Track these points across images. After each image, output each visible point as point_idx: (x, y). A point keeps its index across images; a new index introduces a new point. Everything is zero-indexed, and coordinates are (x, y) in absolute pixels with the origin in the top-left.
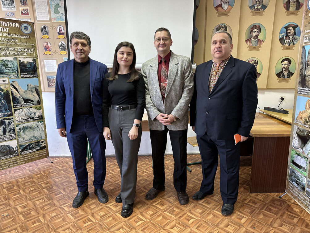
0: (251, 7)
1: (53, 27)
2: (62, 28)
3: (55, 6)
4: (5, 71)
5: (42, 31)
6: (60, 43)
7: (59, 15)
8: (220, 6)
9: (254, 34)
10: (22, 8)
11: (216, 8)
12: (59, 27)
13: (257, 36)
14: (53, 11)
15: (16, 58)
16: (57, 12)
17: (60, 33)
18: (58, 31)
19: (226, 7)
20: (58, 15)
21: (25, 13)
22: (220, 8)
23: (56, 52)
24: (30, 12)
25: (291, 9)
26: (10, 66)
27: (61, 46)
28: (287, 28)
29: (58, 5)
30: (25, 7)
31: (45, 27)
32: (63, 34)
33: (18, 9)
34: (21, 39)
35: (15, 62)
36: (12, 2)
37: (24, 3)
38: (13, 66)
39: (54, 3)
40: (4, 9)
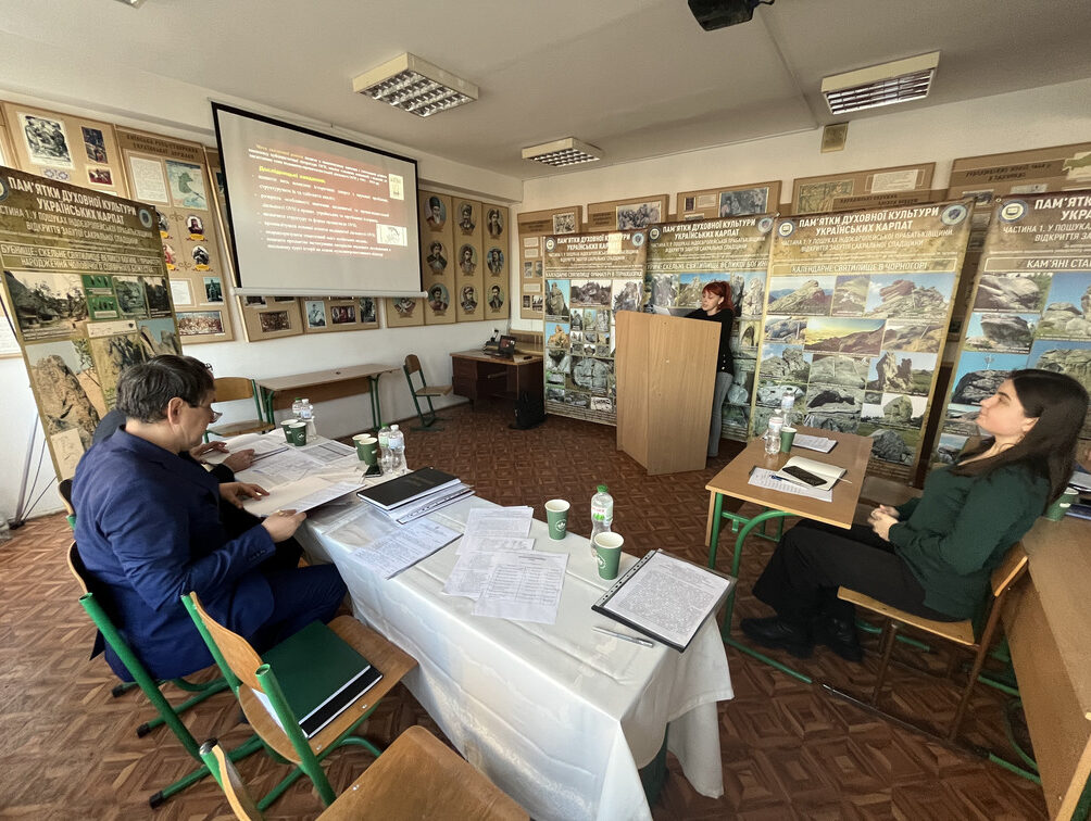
0: (462, 225)
1: (176, 217)
2: (198, 220)
3: (180, 178)
4: (130, 304)
6: (196, 249)
7: (191, 196)
9: (467, 257)
10: (94, 166)
12: (191, 218)
13: (469, 259)
14: (175, 186)
15: (140, 278)
16: (185, 190)
17: (192, 230)
18: (190, 225)
20: (186, 195)
22: (432, 222)
23: (186, 265)
24: (115, 178)
25: (495, 232)
26: (135, 294)
27: (197, 254)
28: (492, 252)
29: (188, 178)
33: (79, 167)
34: (141, 240)
35: (141, 285)
36: (60, 147)
37: (100, 157)
38: (139, 294)
39: (179, 171)
40: (36, 159)
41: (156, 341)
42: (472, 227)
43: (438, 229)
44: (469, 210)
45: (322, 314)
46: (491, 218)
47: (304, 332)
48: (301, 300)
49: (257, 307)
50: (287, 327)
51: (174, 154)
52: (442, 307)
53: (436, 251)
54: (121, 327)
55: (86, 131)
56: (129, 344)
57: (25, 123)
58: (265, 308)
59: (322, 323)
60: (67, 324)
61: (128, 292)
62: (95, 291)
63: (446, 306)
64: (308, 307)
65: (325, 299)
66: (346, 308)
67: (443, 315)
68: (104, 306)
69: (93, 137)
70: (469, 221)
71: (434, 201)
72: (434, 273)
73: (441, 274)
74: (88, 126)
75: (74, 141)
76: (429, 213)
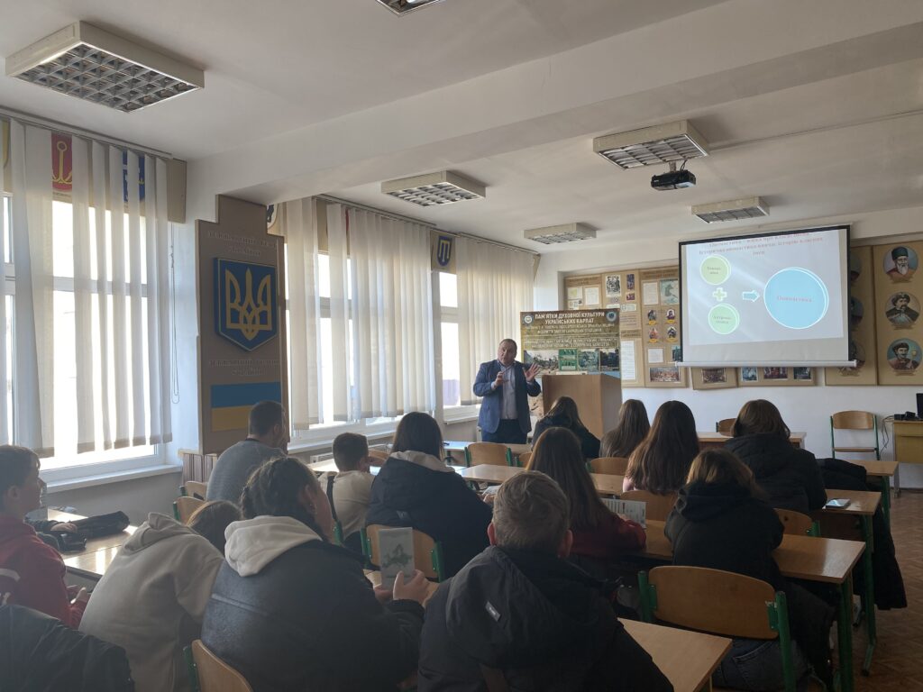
5: (649, 315)
6: (669, 329)
7: (671, 297)
8: (895, 270)
10: (628, 293)
11: (889, 273)
12: (669, 310)
14: (663, 294)
15: (597, 349)
16: (668, 294)
17: (669, 318)
18: (668, 315)
19: (904, 271)
20: (667, 298)
21: (631, 298)
22: (894, 274)
23: (663, 339)
24: (637, 296)
26: (590, 358)
27: (670, 331)
29: (670, 287)
30: (632, 292)
31: (652, 312)
32: (673, 318)
33: (623, 294)
34: (604, 329)
35: (597, 353)
36: (617, 286)
37: (631, 287)
38: (594, 357)
39: (665, 285)
40: (609, 295)
43: (905, 279)
45: (754, 370)
47: (738, 385)
50: (723, 380)
51: (665, 276)
52: (909, 365)
53: (899, 304)
55: (628, 276)
57: (607, 280)
59: (754, 378)
62: (565, 357)
63: (916, 364)
67: (911, 374)
68: (569, 365)
69: (631, 278)
71: (897, 253)
72: (897, 328)
73: (909, 328)
74: (630, 273)
75: (623, 283)
76: (891, 265)
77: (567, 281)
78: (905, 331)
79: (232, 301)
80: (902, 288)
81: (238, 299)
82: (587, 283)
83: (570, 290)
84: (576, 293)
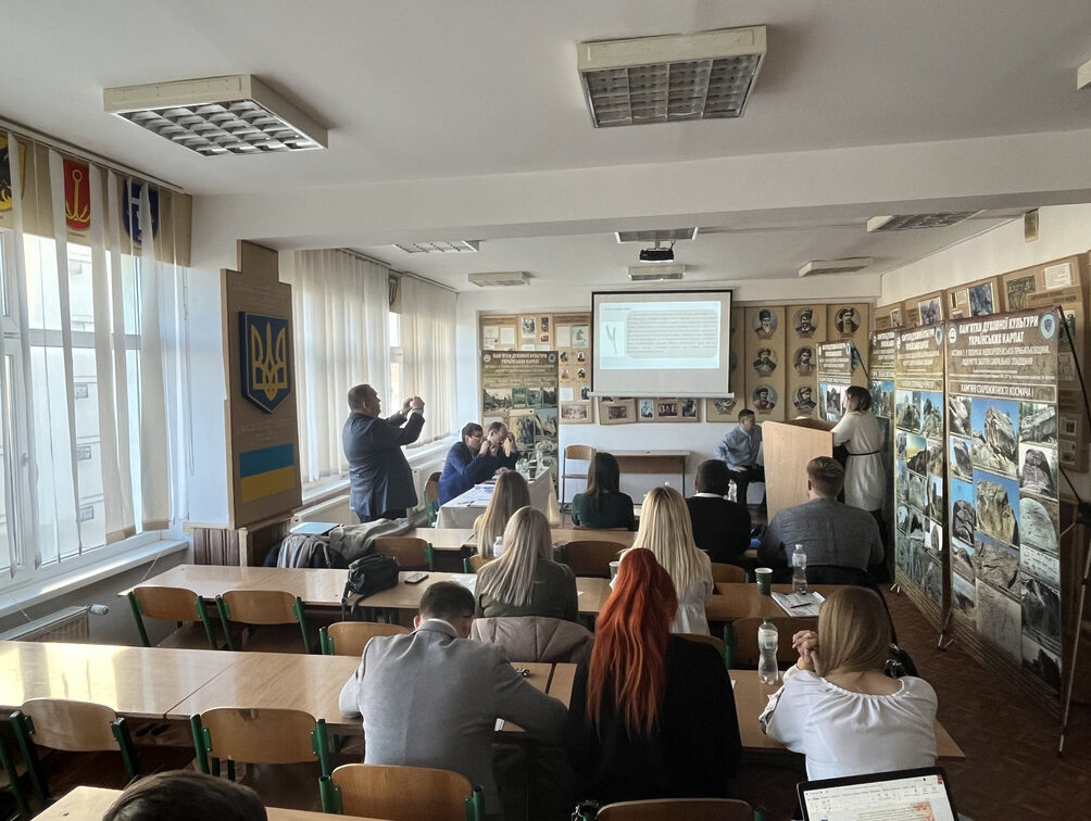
0: (798, 329)
2: (583, 354)
3: (577, 333)
4: (533, 401)
5: (563, 358)
6: (580, 370)
7: (583, 341)
9: (804, 358)
10: (543, 334)
11: (757, 331)
12: (580, 353)
14: (575, 336)
15: (541, 389)
16: (579, 338)
17: (580, 360)
18: (579, 357)
19: (767, 330)
20: (579, 341)
21: (545, 339)
22: (760, 331)
24: (551, 338)
25: (845, 331)
27: (580, 372)
29: (580, 332)
30: (546, 334)
31: (565, 354)
32: (584, 360)
34: (547, 369)
35: (541, 392)
36: (532, 328)
37: (545, 330)
38: (539, 396)
39: (577, 329)
40: (524, 336)
41: (544, 420)
42: (813, 329)
43: (768, 337)
44: (809, 315)
45: (651, 408)
46: (841, 317)
47: (637, 421)
48: (636, 400)
49: (608, 403)
50: (625, 417)
51: (577, 321)
52: (768, 406)
53: (763, 356)
54: (526, 412)
55: (543, 319)
56: (528, 420)
57: (522, 321)
58: (612, 403)
59: (650, 415)
60: (501, 410)
61: (533, 396)
62: (517, 395)
63: (773, 406)
64: (641, 404)
65: (655, 398)
66: (670, 406)
68: (520, 402)
69: (545, 321)
70: (808, 324)
71: (764, 314)
72: (761, 376)
73: (769, 376)
74: (544, 316)
75: (538, 325)
76: (759, 324)
77: (484, 320)
78: (764, 379)
79: (257, 359)
80: (765, 344)
81: (261, 357)
82: (503, 323)
83: (486, 328)
84: (492, 332)
